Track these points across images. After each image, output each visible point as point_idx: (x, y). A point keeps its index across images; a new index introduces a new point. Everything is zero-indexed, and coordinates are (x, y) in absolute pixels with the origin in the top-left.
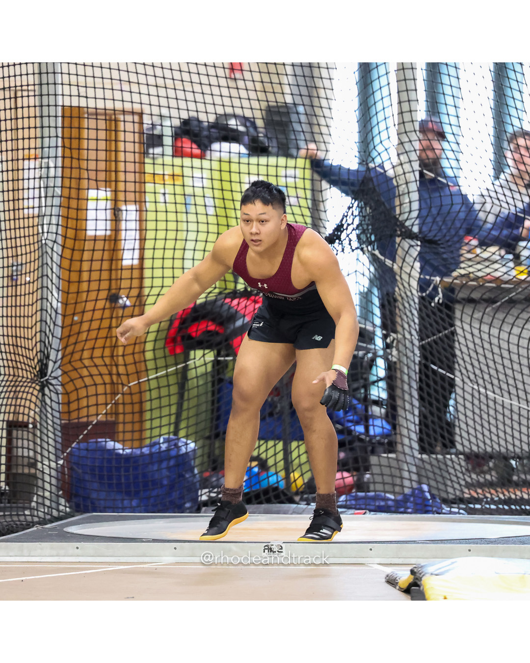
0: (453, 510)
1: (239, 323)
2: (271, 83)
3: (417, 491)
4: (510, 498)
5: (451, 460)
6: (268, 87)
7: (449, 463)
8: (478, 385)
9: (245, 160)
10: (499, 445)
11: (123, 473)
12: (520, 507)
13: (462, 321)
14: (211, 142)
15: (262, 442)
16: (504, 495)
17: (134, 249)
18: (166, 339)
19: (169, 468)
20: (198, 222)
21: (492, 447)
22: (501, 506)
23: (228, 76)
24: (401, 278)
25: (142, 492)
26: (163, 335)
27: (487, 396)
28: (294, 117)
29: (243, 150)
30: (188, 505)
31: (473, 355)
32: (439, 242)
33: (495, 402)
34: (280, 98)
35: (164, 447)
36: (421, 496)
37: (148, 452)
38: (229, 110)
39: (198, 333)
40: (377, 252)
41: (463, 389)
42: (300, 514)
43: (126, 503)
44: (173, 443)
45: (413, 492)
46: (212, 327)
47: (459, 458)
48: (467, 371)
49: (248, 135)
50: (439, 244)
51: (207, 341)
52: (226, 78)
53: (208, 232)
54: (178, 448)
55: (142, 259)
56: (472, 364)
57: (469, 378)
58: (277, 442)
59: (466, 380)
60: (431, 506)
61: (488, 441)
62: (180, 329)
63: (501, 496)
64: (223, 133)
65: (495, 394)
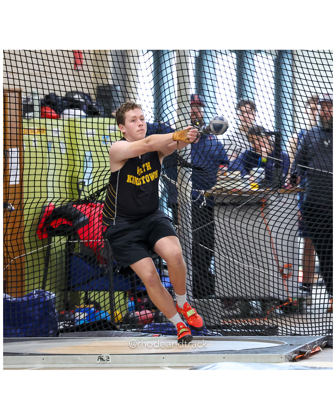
0: (214, 333)
1: (82, 219)
2: (100, 72)
4: (248, 325)
5: (212, 302)
6: (98, 75)
7: (211, 304)
8: (228, 256)
9: (84, 120)
10: (242, 293)
11: (11, 313)
12: (255, 331)
13: (218, 217)
14: (64, 109)
15: (96, 292)
16: (245, 323)
17: (16, 175)
18: (36, 230)
19: (39, 309)
20: (55, 158)
21: (237, 294)
22: (243, 330)
23: (73, 68)
24: (181, 191)
25: (23, 324)
26: (35, 227)
27: (234, 263)
28: (114, 93)
29: (83, 113)
30: (51, 332)
31: (225, 237)
32: (204, 169)
33: (239, 266)
34: (105, 82)
35: (36, 296)
37: (26, 300)
38: (74, 89)
39: (57, 226)
40: (166, 175)
41: (219, 259)
42: (120, 336)
43: (13, 331)
44: (42, 294)
46: (65, 222)
47: (217, 301)
48: (222, 247)
49: (86, 105)
50: (203, 170)
51: (62, 231)
52: (72, 69)
53: (62, 164)
54: (45, 297)
55: (21, 181)
56: (224, 243)
57: (223, 252)
58: (105, 292)
59: (221, 253)
61: (235, 290)
62: (45, 224)
63: (243, 324)
64: (71, 103)
65: (239, 261)
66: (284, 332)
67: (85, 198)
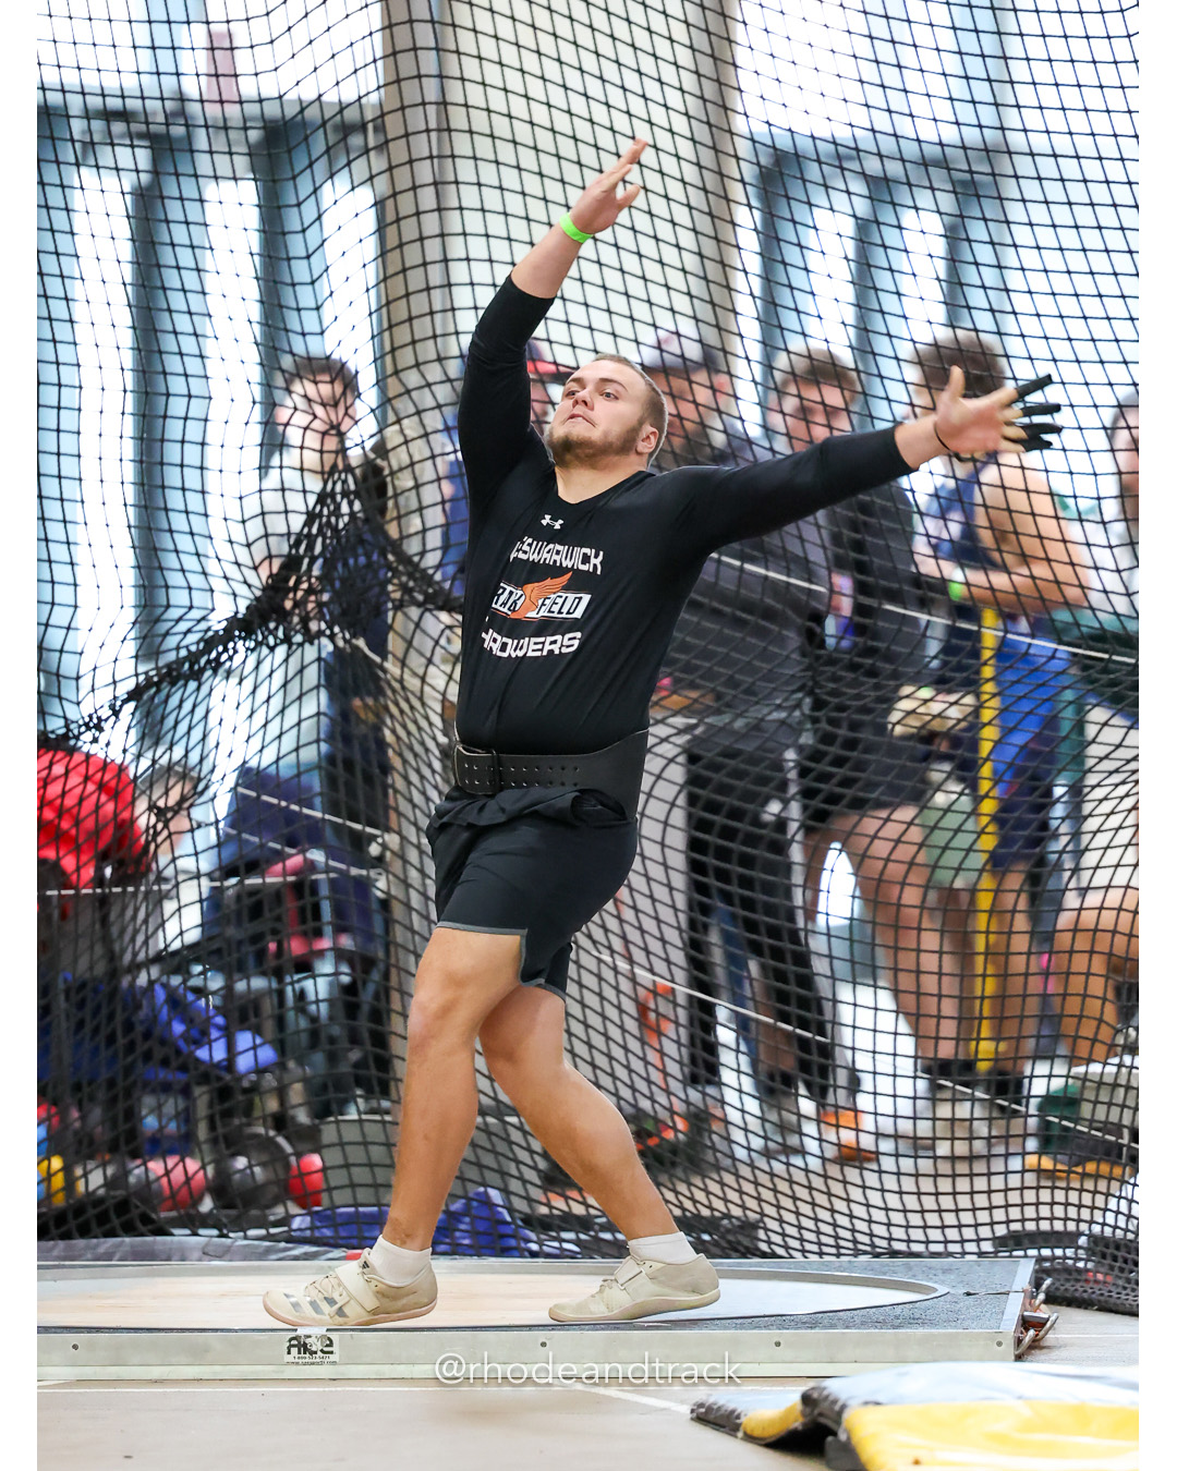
0: (566, 1245)
3: (475, 1204)
8: (612, 952)
24: (423, 704)
27: (634, 980)
36: (484, 1213)
40: (361, 643)
42: (219, 1257)
45: (467, 1207)
60: (513, 1237)
65: (654, 973)
66: (842, 1243)
67: (67, 726)
